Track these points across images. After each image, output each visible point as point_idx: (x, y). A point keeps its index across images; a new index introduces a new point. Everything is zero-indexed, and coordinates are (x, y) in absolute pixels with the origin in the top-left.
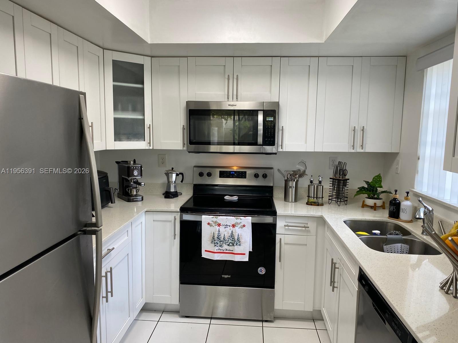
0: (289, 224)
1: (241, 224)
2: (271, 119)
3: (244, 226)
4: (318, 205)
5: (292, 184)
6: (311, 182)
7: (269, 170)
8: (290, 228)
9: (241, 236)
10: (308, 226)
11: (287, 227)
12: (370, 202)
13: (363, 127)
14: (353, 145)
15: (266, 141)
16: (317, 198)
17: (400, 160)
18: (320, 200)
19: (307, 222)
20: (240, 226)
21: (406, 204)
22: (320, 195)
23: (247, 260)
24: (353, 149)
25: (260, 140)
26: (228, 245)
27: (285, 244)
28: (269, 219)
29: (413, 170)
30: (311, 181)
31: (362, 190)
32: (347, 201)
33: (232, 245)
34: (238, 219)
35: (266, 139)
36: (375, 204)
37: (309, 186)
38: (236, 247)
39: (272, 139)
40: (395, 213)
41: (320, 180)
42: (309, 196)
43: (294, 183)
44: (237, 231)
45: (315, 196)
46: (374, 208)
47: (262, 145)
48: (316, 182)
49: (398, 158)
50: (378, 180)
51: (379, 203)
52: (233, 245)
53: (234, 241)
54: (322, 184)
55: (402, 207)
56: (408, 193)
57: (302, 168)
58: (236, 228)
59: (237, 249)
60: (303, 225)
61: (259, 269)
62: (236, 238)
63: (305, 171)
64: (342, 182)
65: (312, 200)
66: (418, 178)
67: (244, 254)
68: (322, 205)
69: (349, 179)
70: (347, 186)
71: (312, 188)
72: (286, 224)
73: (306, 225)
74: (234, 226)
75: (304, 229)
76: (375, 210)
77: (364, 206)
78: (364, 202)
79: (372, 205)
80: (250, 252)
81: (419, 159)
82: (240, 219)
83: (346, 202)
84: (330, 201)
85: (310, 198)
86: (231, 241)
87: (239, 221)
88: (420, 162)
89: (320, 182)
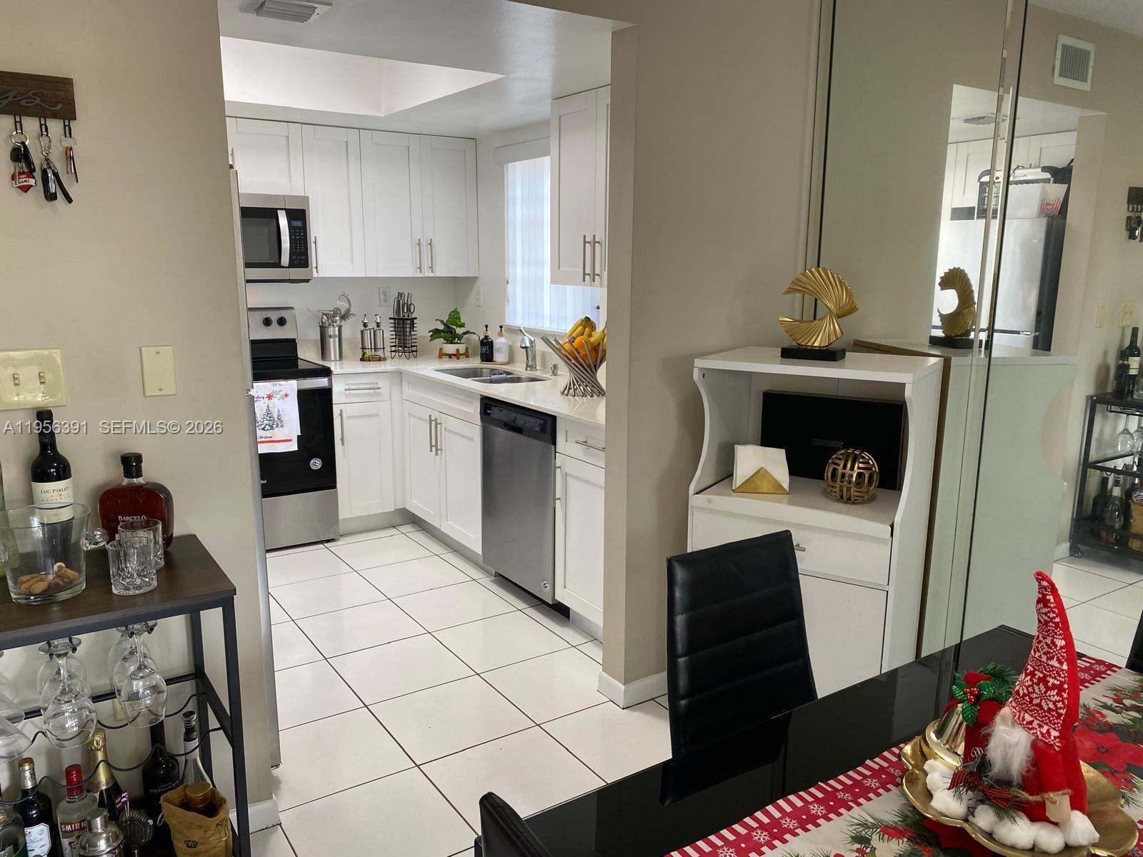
0: (351, 387)
1: (282, 393)
2: (299, 224)
3: (286, 395)
4: (380, 359)
5: (334, 331)
6: (365, 325)
7: (289, 311)
8: (353, 392)
9: (283, 411)
10: (379, 386)
11: (348, 392)
12: (451, 348)
13: (431, 240)
14: (419, 266)
15: (294, 260)
16: (375, 349)
17: (482, 288)
18: (380, 353)
19: (376, 381)
20: (279, 396)
21: (500, 342)
22: (380, 345)
23: (297, 449)
24: (421, 272)
25: (285, 259)
26: (263, 429)
27: (348, 418)
28: (322, 382)
29: (503, 298)
30: (365, 323)
31: (436, 333)
32: (416, 351)
33: (269, 428)
34: (276, 385)
35: (294, 257)
36: (458, 350)
37: (362, 332)
38: (276, 430)
39: (303, 257)
40: (488, 356)
41: (379, 321)
42: (363, 348)
43: (337, 329)
44: (276, 404)
45: (373, 347)
46: (457, 355)
47: (288, 267)
48: (372, 325)
49: (477, 285)
50: (455, 317)
51: (462, 348)
52: (272, 428)
53: (274, 422)
54: (382, 327)
55: (496, 346)
56: (501, 327)
57: (343, 306)
58: (274, 400)
59: (278, 433)
60: (371, 386)
61: (312, 461)
62: (275, 416)
63: (348, 310)
64: (409, 322)
65: (368, 353)
66: (509, 308)
67: (291, 440)
68: (385, 359)
69: (416, 318)
70: (415, 329)
71: (367, 334)
72: (347, 387)
73: (375, 386)
74: (270, 397)
75: (372, 391)
76: (458, 358)
77: (442, 355)
78: (441, 349)
79: (454, 352)
80: (298, 436)
81: (508, 283)
82: (280, 385)
83: (415, 353)
84: (393, 354)
85: (367, 351)
86: (267, 422)
87: (277, 388)
88: (510, 288)
89: (378, 325)
